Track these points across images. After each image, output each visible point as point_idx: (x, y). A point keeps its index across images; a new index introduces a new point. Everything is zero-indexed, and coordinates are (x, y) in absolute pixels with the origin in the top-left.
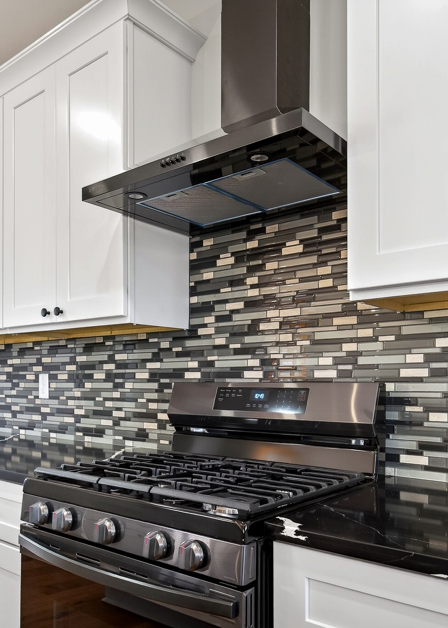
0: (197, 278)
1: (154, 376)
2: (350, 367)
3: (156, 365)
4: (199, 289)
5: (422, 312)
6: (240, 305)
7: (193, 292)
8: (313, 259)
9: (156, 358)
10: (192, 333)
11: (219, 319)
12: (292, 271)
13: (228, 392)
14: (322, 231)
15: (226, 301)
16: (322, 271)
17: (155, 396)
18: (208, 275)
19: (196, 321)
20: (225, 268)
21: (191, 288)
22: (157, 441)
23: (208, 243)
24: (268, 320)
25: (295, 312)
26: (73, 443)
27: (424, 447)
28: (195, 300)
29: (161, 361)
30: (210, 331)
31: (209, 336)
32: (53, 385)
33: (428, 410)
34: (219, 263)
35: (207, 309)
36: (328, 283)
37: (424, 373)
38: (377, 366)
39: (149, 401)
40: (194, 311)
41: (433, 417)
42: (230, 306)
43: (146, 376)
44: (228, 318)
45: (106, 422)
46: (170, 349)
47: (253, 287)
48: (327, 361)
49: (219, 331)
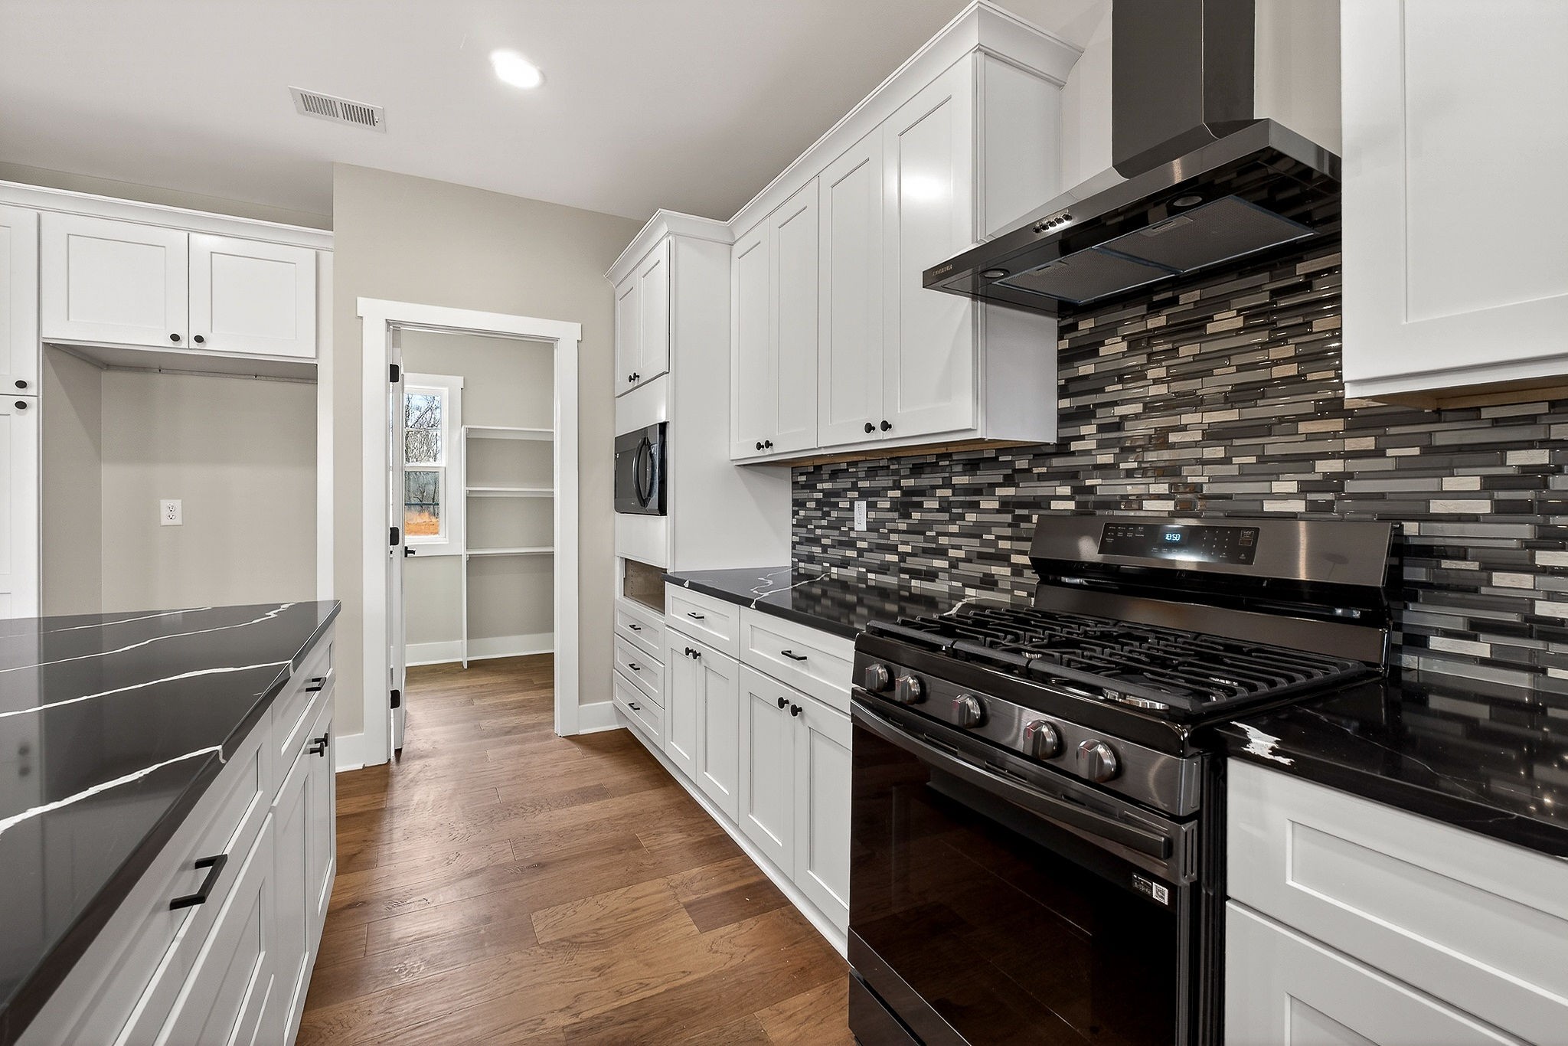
0: (1070, 373)
1: (1006, 505)
2: (1330, 496)
3: (1011, 491)
4: (1073, 388)
5: (1478, 409)
6: (1138, 408)
7: (1063, 392)
8: (1262, 337)
9: (1009, 481)
10: (1062, 448)
11: (1102, 428)
12: (1225, 355)
13: (1121, 531)
14: (1276, 293)
15: (1115, 404)
16: (1275, 353)
17: (1008, 532)
18: (1086, 369)
19: (1068, 432)
20: (1114, 357)
21: (1060, 387)
22: (1010, 592)
23: (1086, 325)
24: (1184, 428)
25: (1231, 415)
26: (896, 587)
27: (1476, 629)
28: (1066, 403)
29: (1016, 486)
30: (1091, 445)
31: (1087, 453)
32: (872, 515)
33: (1490, 567)
34: (1103, 351)
35: (1084, 414)
36: (1291, 370)
37: (1484, 507)
38: (1381, 496)
39: (999, 538)
40: (1065, 418)
41: (1500, 579)
42: (1119, 410)
43: (996, 505)
44: (1118, 426)
45: (938, 563)
46: (1029, 470)
47: (1157, 381)
48: (1287, 485)
49: (1102, 445)
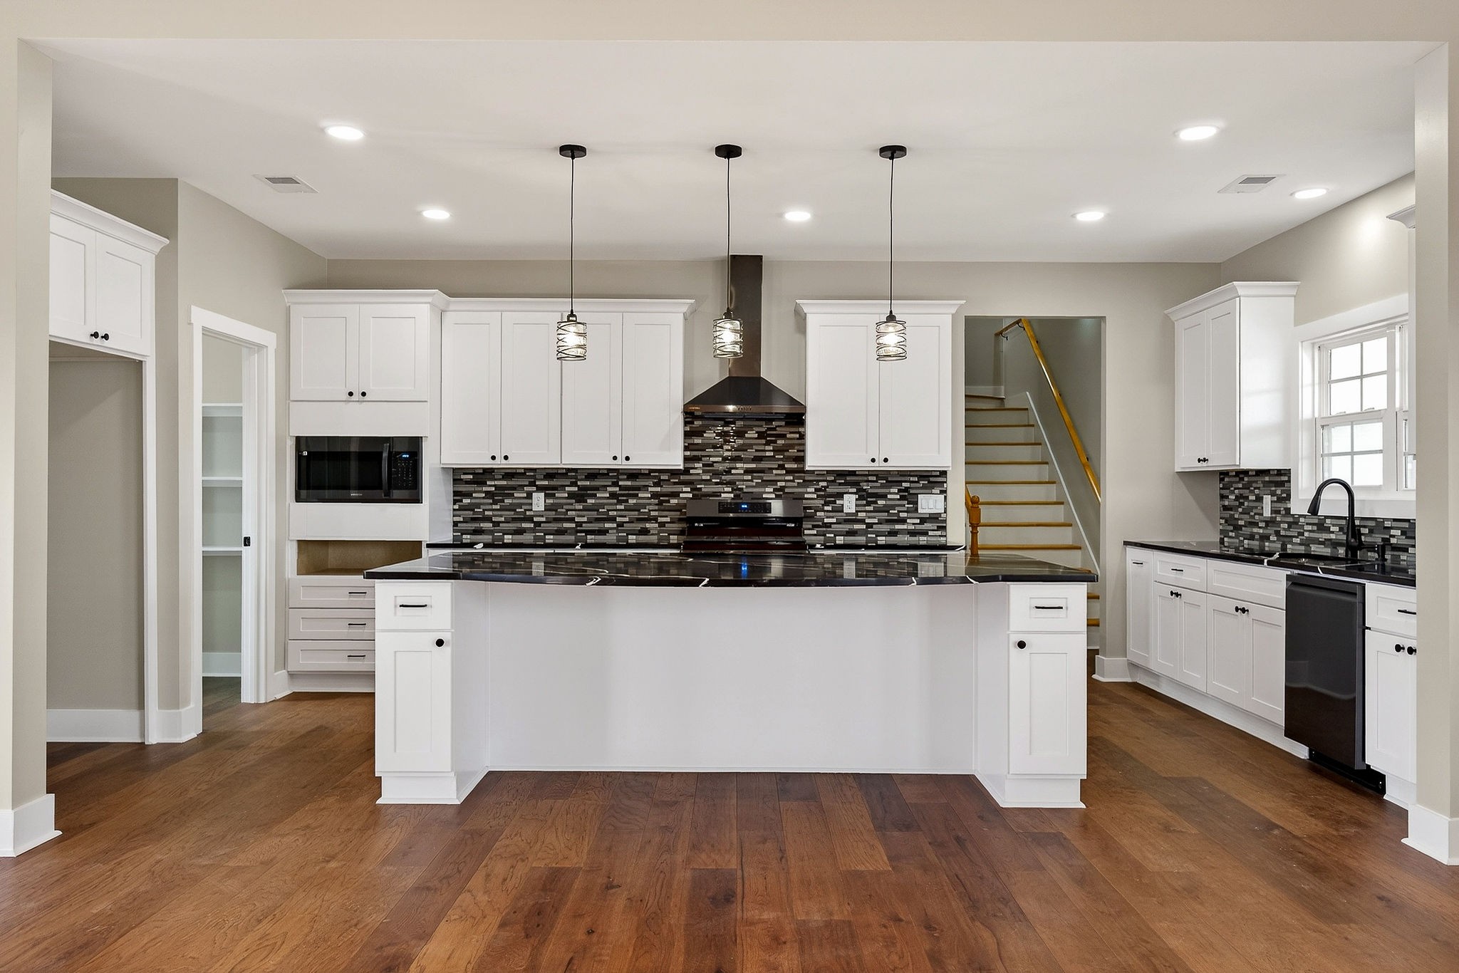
0: (691, 441)
1: (655, 495)
2: (782, 493)
3: (658, 489)
4: (691, 447)
6: (719, 459)
7: (686, 449)
9: (656, 485)
10: (686, 471)
11: (704, 465)
12: (751, 446)
13: (713, 504)
14: (769, 429)
15: (710, 456)
16: (767, 448)
17: (657, 508)
18: (698, 441)
19: (687, 465)
20: (709, 438)
21: (685, 446)
22: (658, 534)
23: (698, 423)
24: (737, 468)
25: (753, 466)
27: (814, 527)
28: (688, 453)
29: (662, 487)
30: (699, 471)
31: (698, 474)
32: (550, 501)
33: (816, 511)
34: (705, 435)
35: (697, 459)
36: (772, 454)
37: (815, 496)
38: (793, 493)
39: (650, 510)
40: (686, 459)
41: (818, 514)
42: (712, 459)
43: (648, 495)
44: (711, 465)
45: (609, 525)
46: (669, 480)
47: (727, 450)
48: (770, 489)
49: (705, 472)
